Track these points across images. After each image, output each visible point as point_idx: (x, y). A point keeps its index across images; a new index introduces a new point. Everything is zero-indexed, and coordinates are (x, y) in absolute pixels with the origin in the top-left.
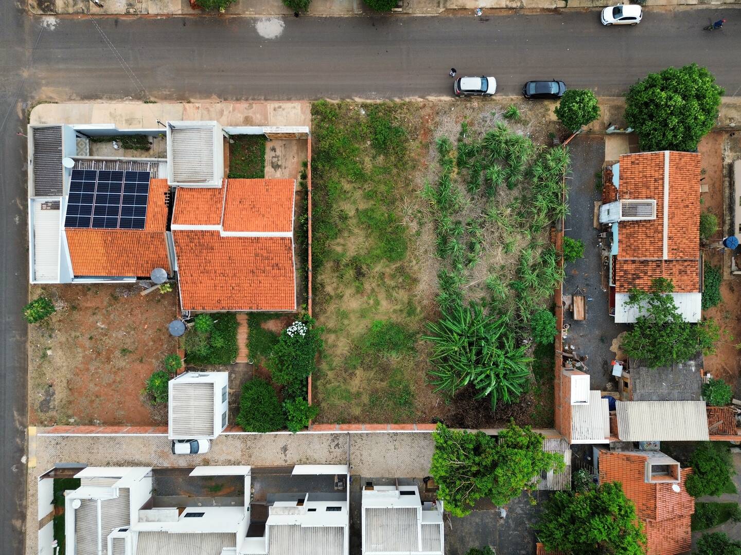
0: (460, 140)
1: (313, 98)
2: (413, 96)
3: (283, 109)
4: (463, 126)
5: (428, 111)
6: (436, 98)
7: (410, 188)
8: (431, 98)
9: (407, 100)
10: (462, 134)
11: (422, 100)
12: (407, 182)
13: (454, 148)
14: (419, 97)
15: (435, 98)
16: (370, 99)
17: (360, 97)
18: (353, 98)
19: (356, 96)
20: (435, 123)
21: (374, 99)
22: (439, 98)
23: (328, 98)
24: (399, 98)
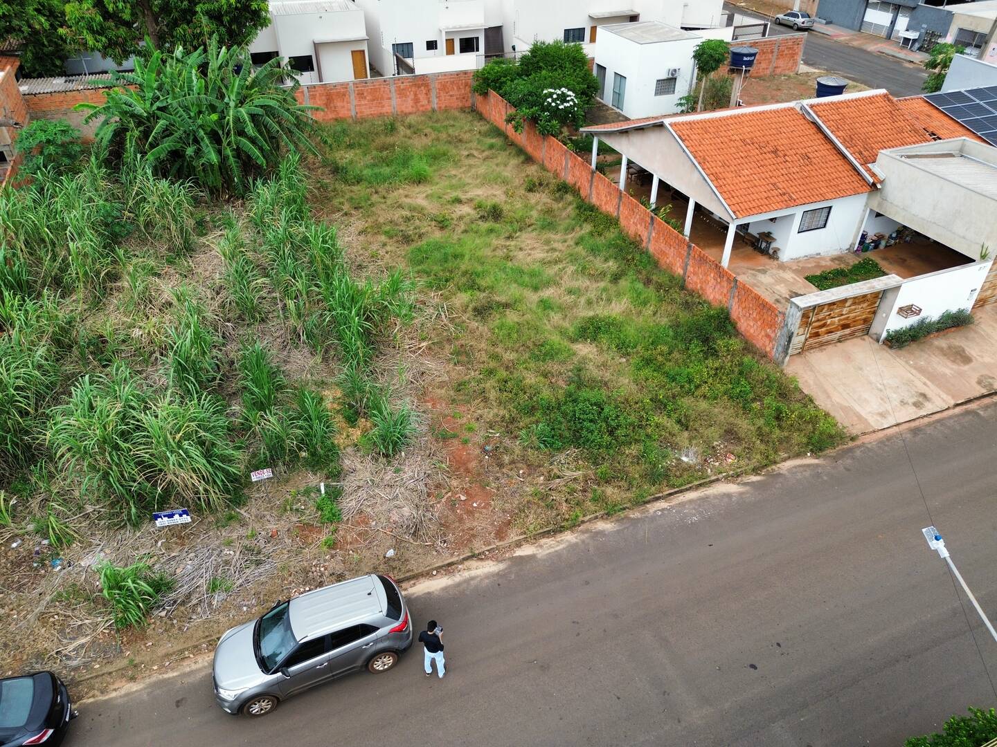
0: (337, 475)
1: (858, 453)
2: (558, 554)
3: (903, 403)
4: (335, 517)
5: (480, 523)
6: (466, 574)
7: (448, 349)
8: (487, 568)
9: (569, 537)
10: (335, 495)
11: (519, 553)
12: (463, 355)
13: (349, 450)
14: (532, 558)
15: (473, 573)
16: (691, 501)
17: (729, 496)
18: (747, 488)
19: (741, 494)
20: (440, 497)
21: (682, 504)
22: (457, 578)
23: (817, 466)
24: (601, 533)
